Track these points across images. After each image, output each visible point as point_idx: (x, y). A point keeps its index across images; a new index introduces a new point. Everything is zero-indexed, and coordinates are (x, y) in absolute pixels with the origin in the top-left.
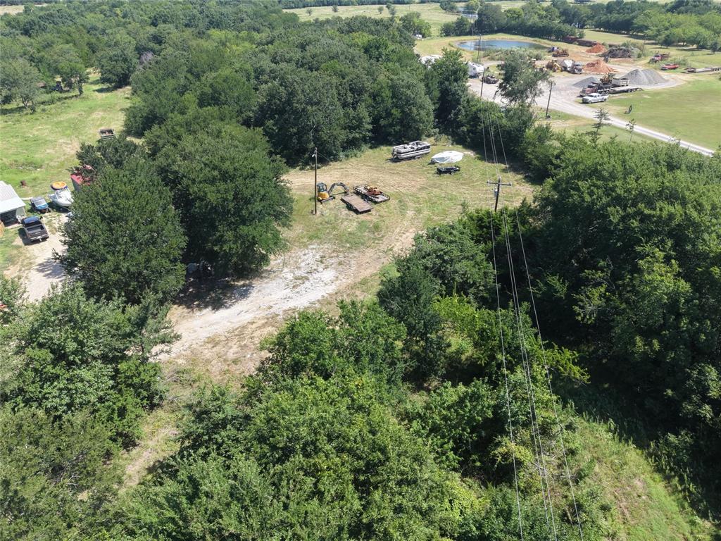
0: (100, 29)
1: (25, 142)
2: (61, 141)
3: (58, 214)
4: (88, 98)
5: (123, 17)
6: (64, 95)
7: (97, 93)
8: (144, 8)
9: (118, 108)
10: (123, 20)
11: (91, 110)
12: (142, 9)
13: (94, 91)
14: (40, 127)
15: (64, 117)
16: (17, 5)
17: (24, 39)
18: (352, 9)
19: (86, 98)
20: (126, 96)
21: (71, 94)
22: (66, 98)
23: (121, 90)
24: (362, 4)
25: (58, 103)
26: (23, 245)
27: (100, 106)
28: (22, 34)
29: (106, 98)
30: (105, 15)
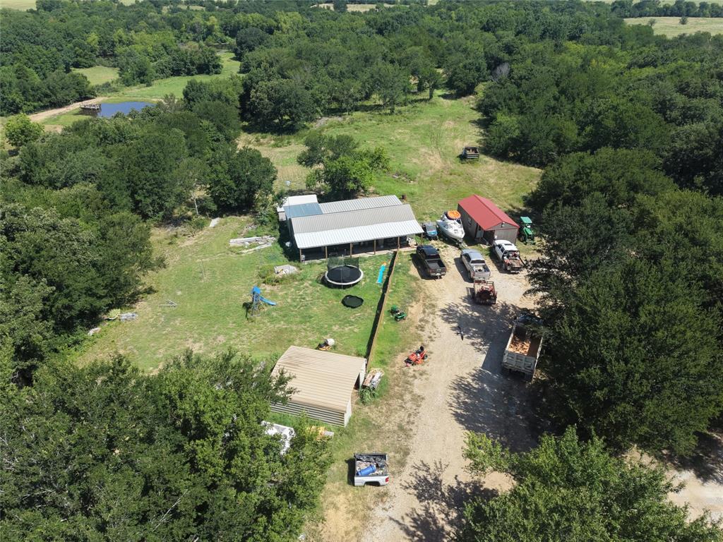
0: (436, 32)
1: (391, 146)
2: (423, 150)
3: (445, 244)
4: (435, 104)
5: (457, 21)
6: (414, 97)
7: (442, 99)
8: (476, 11)
9: (466, 119)
10: (457, 23)
11: (442, 117)
12: (475, 13)
13: (439, 96)
14: (400, 131)
15: (419, 123)
16: (364, 4)
17: (379, 38)
18: (704, 22)
19: (434, 104)
20: (472, 106)
21: (419, 97)
22: (416, 101)
23: (465, 98)
24: (718, 16)
25: (409, 105)
26: (419, 277)
27: (450, 115)
28: (377, 33)
29: (452, 105)
30: (441, 17)
